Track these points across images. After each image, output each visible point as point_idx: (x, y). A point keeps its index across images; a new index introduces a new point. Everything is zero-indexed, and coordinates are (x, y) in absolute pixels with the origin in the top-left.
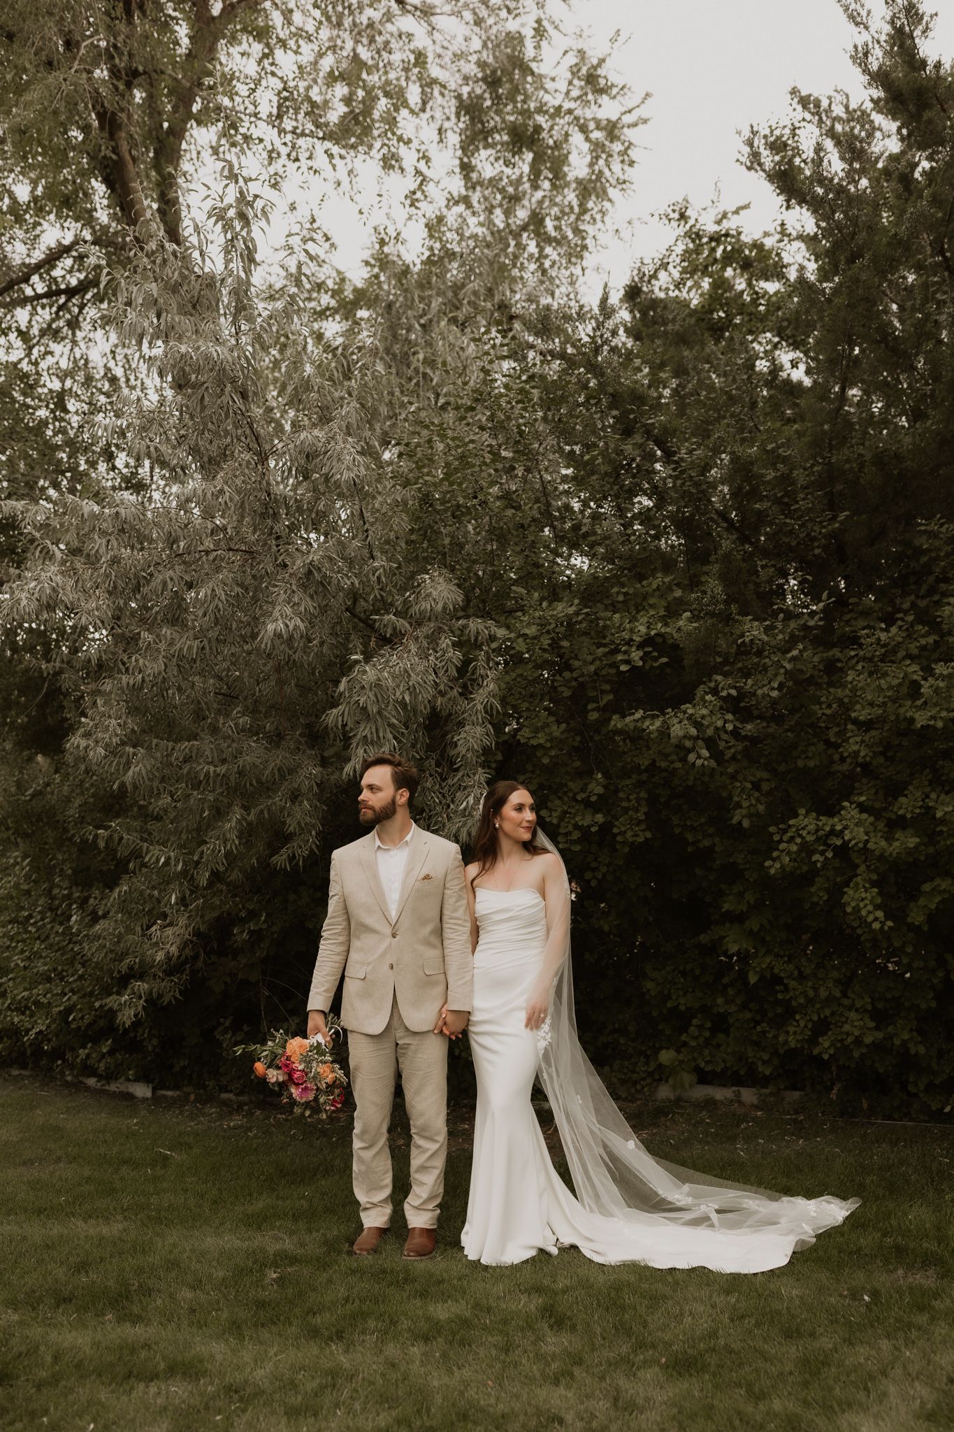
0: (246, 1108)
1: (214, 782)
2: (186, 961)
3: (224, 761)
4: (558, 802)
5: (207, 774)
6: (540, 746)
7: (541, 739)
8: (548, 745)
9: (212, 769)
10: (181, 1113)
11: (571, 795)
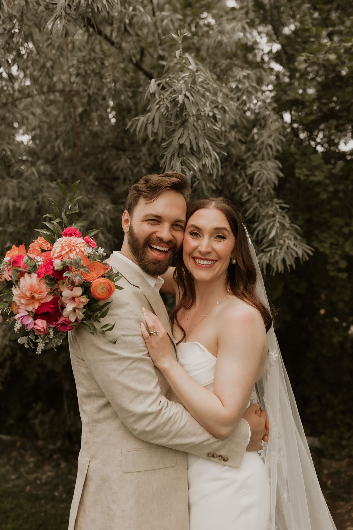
0: (55, 457)
1: (15, 216)
2: (5, 360)
3: (24, 198)
4: (325, 235)
5: (7, 208)
6: (319, 183)
7: (319, 177)
8: (327, 181)
9: (11, 203)
10: (8, 463)
11: (336, 228)
